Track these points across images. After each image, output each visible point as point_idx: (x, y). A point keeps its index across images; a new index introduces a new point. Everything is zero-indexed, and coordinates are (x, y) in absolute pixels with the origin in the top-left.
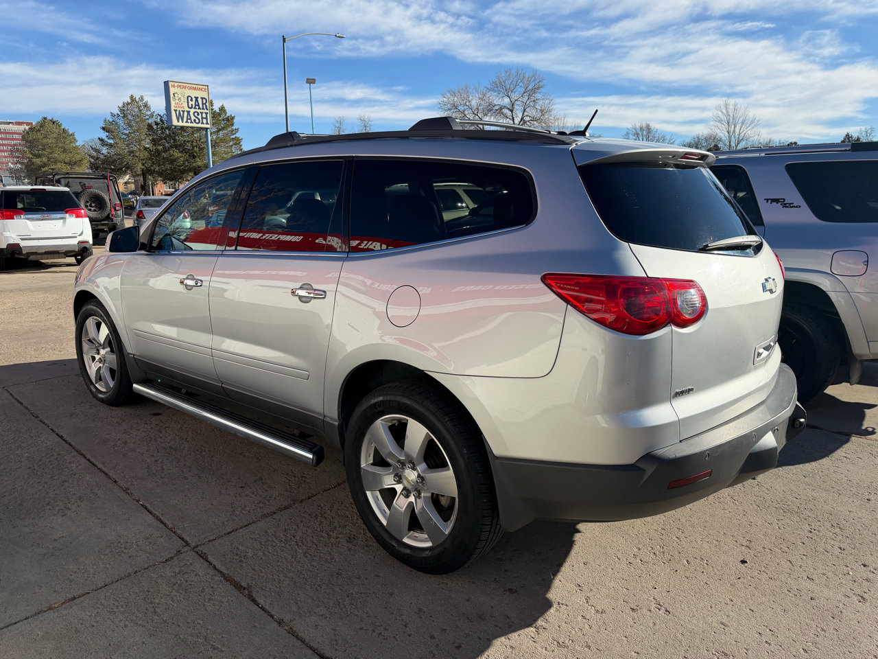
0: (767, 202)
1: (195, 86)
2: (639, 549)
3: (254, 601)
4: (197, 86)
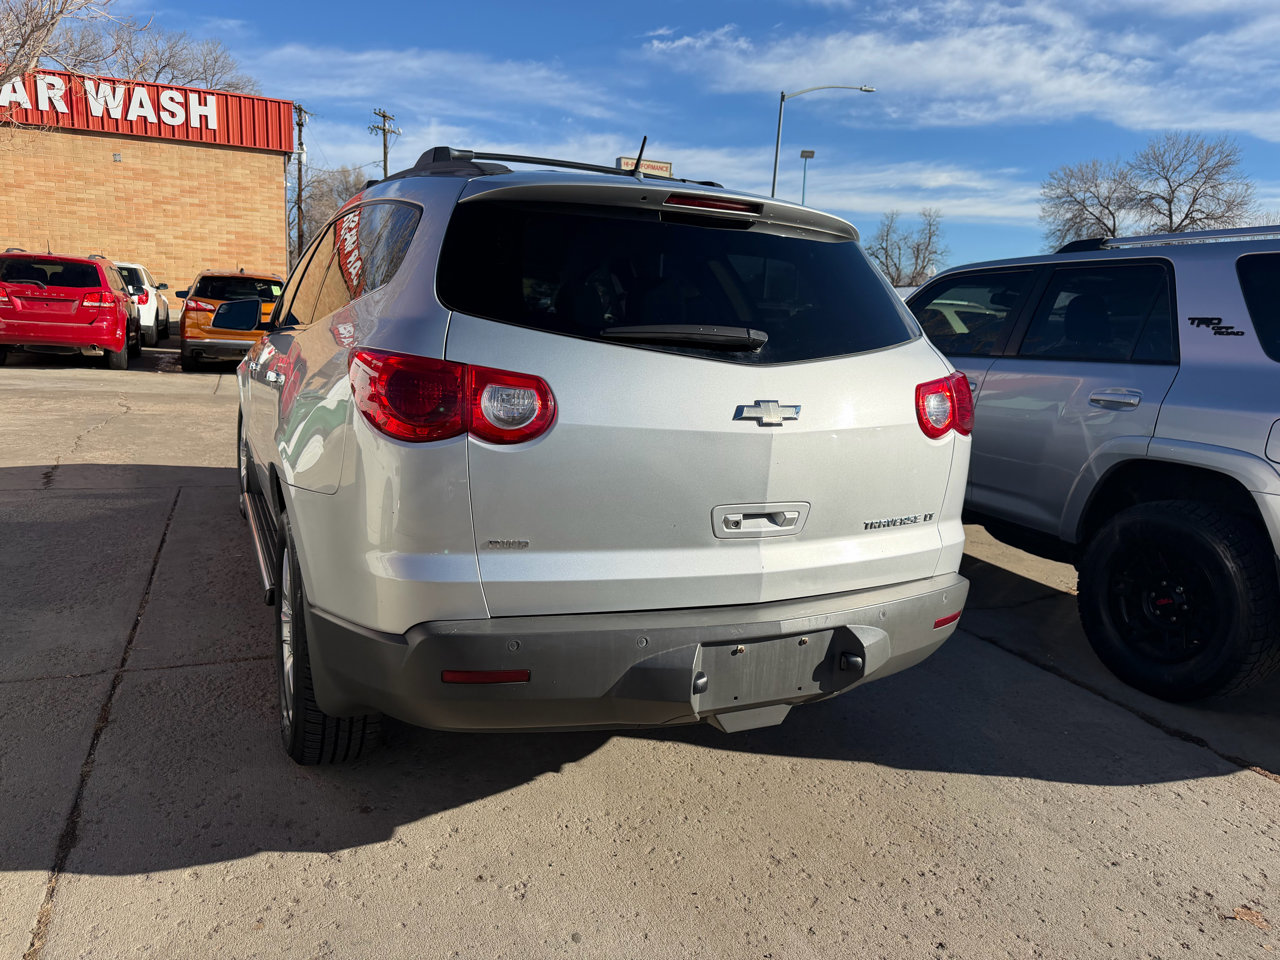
0: (1192, 323)
1: (654, 164)
2: (608, 814)
3: (97, 735)
4: (656, 164)
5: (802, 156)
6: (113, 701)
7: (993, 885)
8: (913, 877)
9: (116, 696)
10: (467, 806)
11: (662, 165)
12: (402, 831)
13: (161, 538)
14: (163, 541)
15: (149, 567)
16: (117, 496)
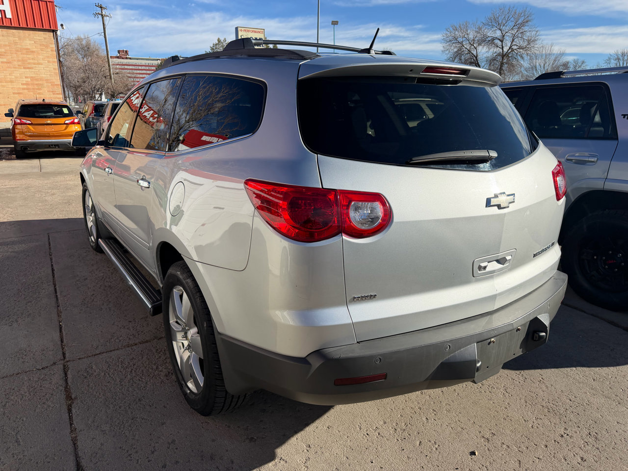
0: (624, 117)
1: (255, 30)
2: (385, 423)
3: (70, 411)
4: (257, 30)
5: (332, 24)
6: (70, 384)
7: (599, 437)
8: (559, 439)
9: (70, 381)
10: (307, 429)
11: (260, 30)
12: (280, 451)
13: (51, 268)
14: (53, 270)
15: (52, 288)
16: (13, 243)
